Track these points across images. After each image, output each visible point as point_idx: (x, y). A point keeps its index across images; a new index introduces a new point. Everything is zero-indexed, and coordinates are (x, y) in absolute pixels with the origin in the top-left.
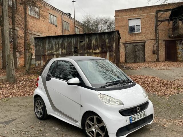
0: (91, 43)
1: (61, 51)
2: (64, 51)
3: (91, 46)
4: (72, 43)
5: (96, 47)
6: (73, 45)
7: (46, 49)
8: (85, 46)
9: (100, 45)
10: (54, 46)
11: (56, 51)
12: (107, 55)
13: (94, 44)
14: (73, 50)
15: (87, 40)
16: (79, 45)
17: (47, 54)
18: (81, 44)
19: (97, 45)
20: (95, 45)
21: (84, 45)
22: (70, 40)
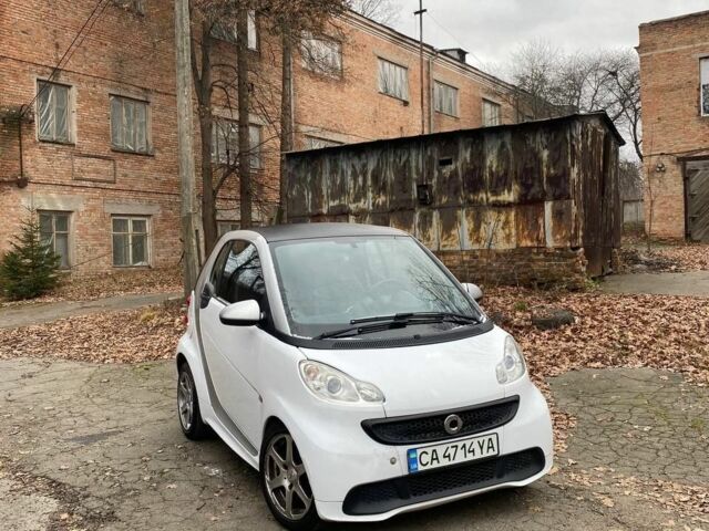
0: (481, 167)
1: (374, 198)
2: (381, 199)
3: (481, 177)
4: (410, 168)
5: (500, 183)
6: (414, 176)
7: (324, 192)
8: (461, 179)
9: (516, 173)
10: (350, 183)
11: (357, 199)
12: (544, 210)
13: (494, 169)
14: (415, 194)
15: (466, 154)
16: (436, 173)
17: (325, 211)
18: (444, 171)
19: (506, 174)
20: (497, 172)
21: (454, 174)
22: (404, 159)
